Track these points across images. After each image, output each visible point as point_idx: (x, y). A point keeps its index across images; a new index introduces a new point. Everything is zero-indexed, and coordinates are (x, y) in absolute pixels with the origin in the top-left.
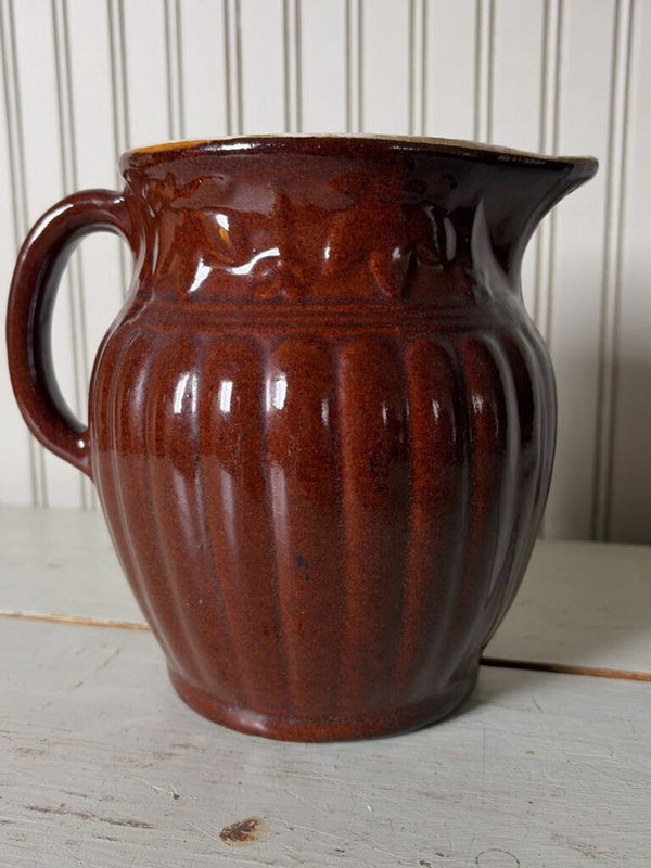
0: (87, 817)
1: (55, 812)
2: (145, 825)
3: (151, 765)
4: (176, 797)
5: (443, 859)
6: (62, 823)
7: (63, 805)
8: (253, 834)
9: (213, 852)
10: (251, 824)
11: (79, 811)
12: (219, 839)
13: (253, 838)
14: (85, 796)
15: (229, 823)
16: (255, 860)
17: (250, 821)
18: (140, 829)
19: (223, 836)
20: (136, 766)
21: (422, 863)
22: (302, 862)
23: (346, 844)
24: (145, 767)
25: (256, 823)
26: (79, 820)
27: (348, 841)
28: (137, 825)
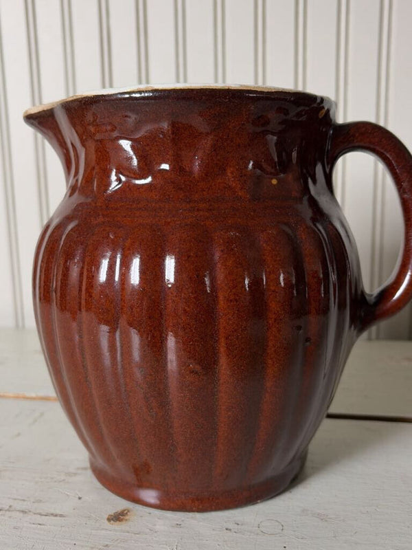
0: (26, 512)
1: (6, 511)
2: (61, 516)
3: (64, 480)
4: (80, 498)
5: (239, 527)
6: (10, 517)
7: (10, 506)
8: (127, 517)
9: (103, 529)
10: (125, 512)
11: (21, 509)
12: (106, 522)
13: (126, 520)
14: (24, 500)
15: (112, 512)
16: (128, 532)
17: (125, 510)
18: (58, 518)
19: (109, 520)
20: (55, 481)
21: (227, 529)
22: (156, 532)
23: (183, 521)
24: (60, 481)
25: (128, 511)
26: (21, 514)
27: (183, 519)
28: (56, 516)
